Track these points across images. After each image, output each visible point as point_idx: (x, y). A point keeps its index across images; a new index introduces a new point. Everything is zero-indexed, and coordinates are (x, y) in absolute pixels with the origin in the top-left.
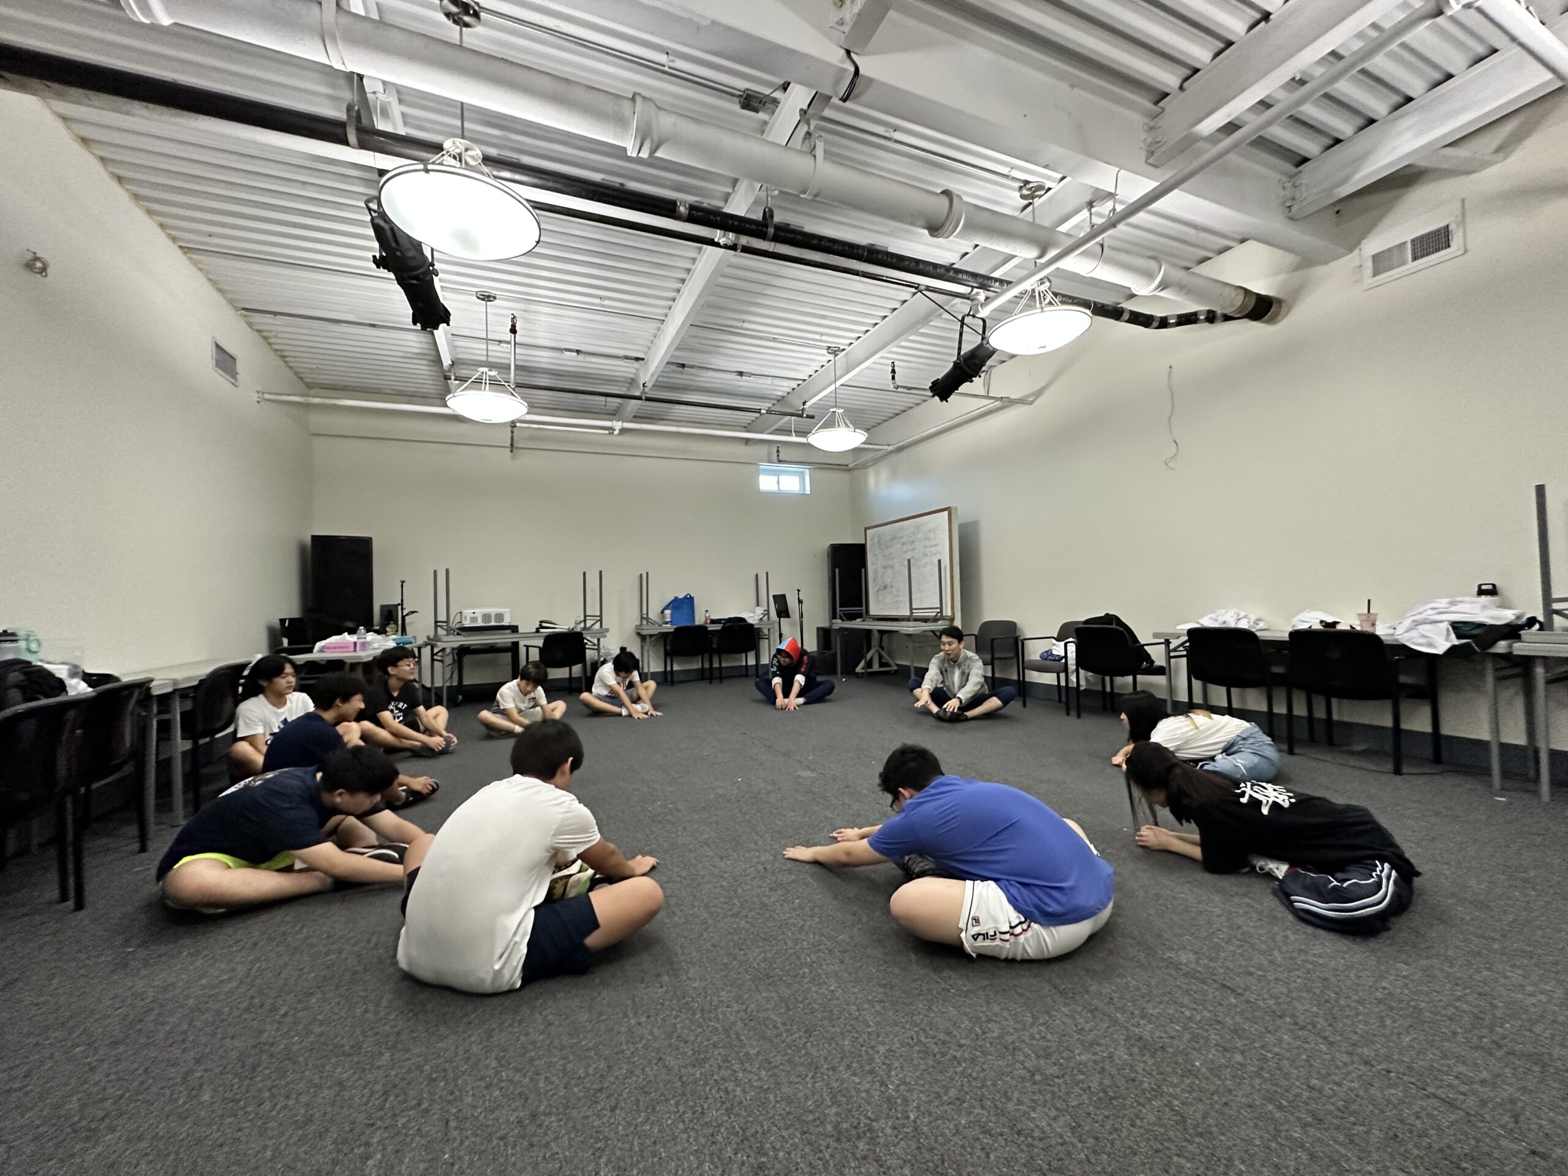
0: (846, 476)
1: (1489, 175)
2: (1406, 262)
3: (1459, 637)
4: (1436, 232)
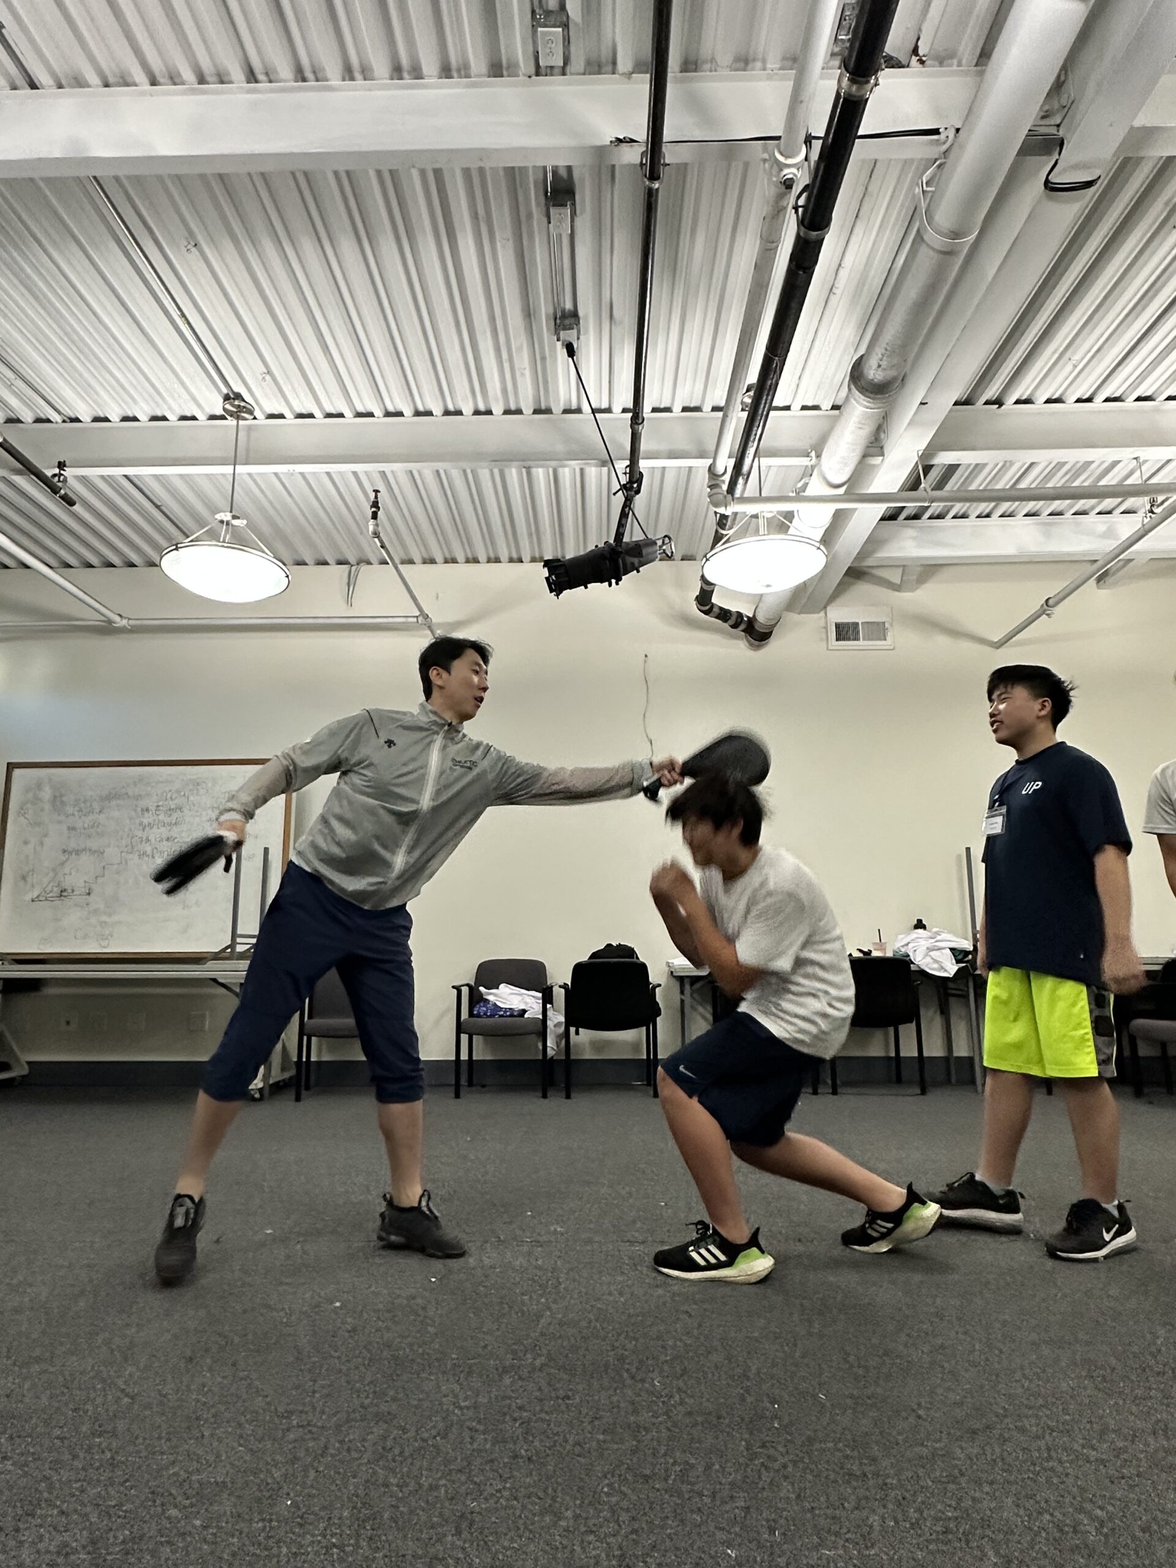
1: (906, 596)
2: (857, 639)
3: (958, 962)
4: (878, 623)
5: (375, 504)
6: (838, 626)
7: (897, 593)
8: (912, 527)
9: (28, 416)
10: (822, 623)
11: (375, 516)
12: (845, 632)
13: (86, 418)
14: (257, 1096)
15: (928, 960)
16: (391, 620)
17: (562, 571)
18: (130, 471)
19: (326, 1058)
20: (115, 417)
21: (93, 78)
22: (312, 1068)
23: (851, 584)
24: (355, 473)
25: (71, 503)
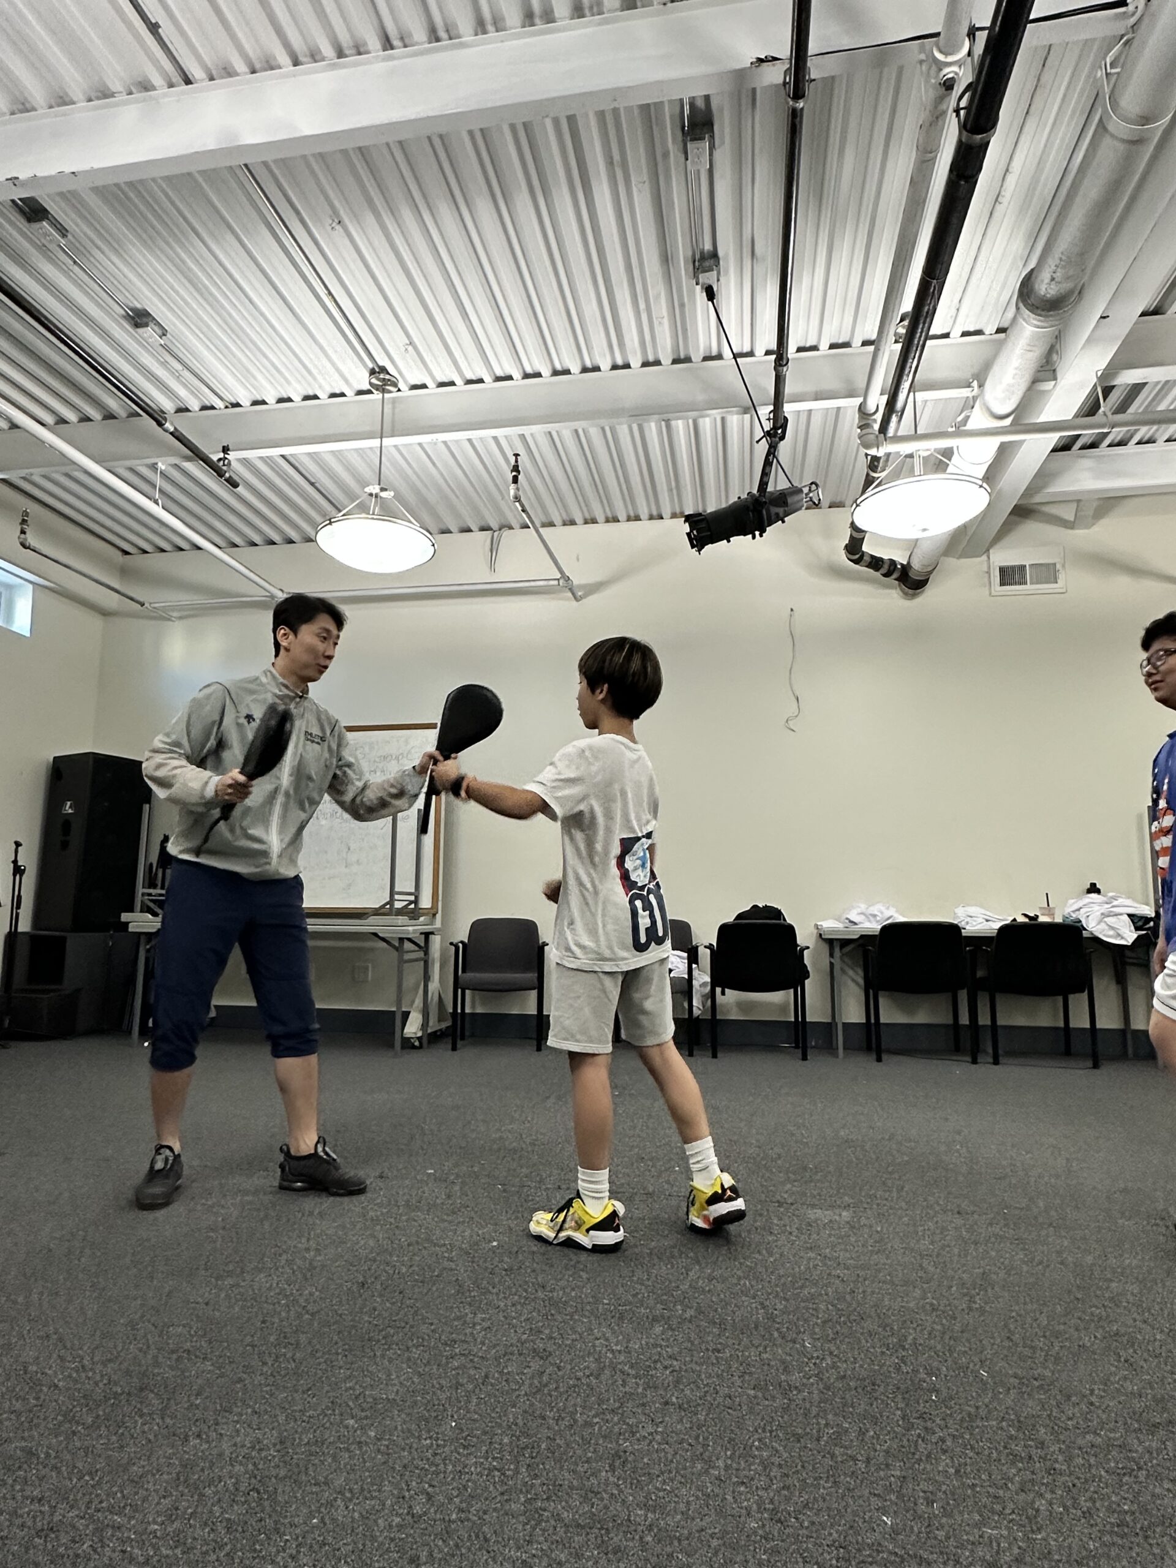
0: (96, 623)
1: (1080, 535)
2: (1026, 583)
3: (1137, 929)
4: (1047, 565)
5: (516, 468)
6: (1003, 570)
7: (1070, 531)
8: (1090, 457)
9: (195, 405)
10: (986, 569)
11: (515, 480)
12: (1009, 575)
13: (245, 402)
14: (417, 1044)
15: (1103, 926)
16: (532, 584)
17: (703, 525)
18: (286, 451)
19: (479, 1010)
20: (271, 400)
21: (240, 66)
22: (467, 1020)
23: (1017, 524)
24: (495, 438)
25: (235, 485)
